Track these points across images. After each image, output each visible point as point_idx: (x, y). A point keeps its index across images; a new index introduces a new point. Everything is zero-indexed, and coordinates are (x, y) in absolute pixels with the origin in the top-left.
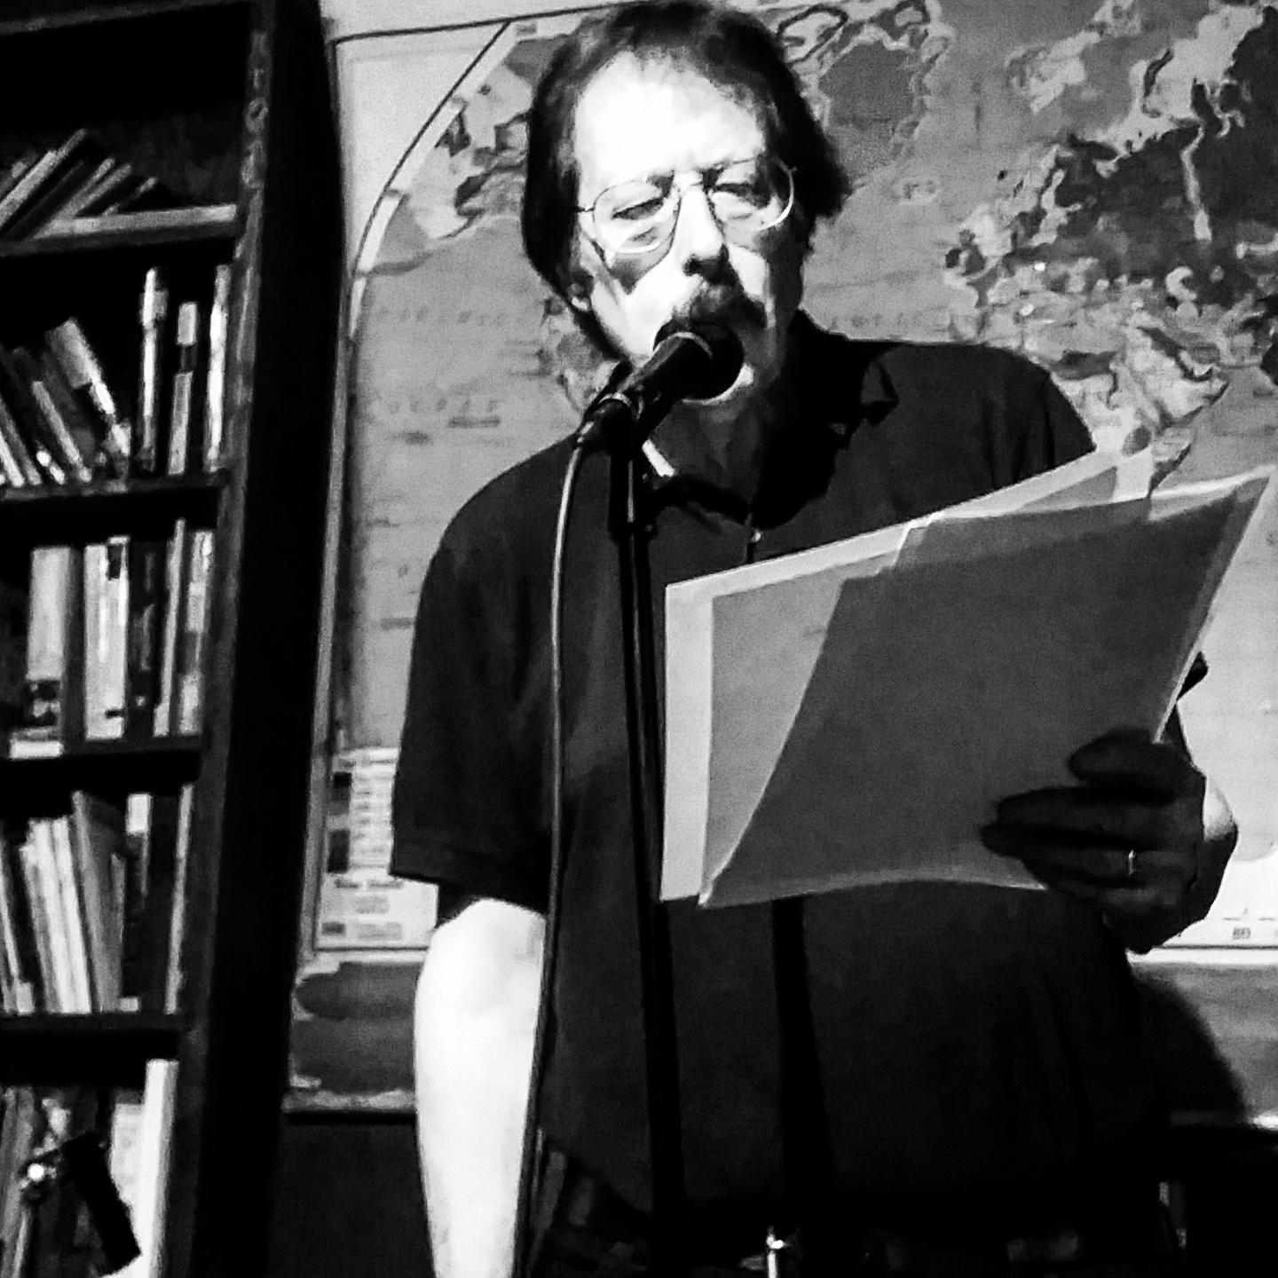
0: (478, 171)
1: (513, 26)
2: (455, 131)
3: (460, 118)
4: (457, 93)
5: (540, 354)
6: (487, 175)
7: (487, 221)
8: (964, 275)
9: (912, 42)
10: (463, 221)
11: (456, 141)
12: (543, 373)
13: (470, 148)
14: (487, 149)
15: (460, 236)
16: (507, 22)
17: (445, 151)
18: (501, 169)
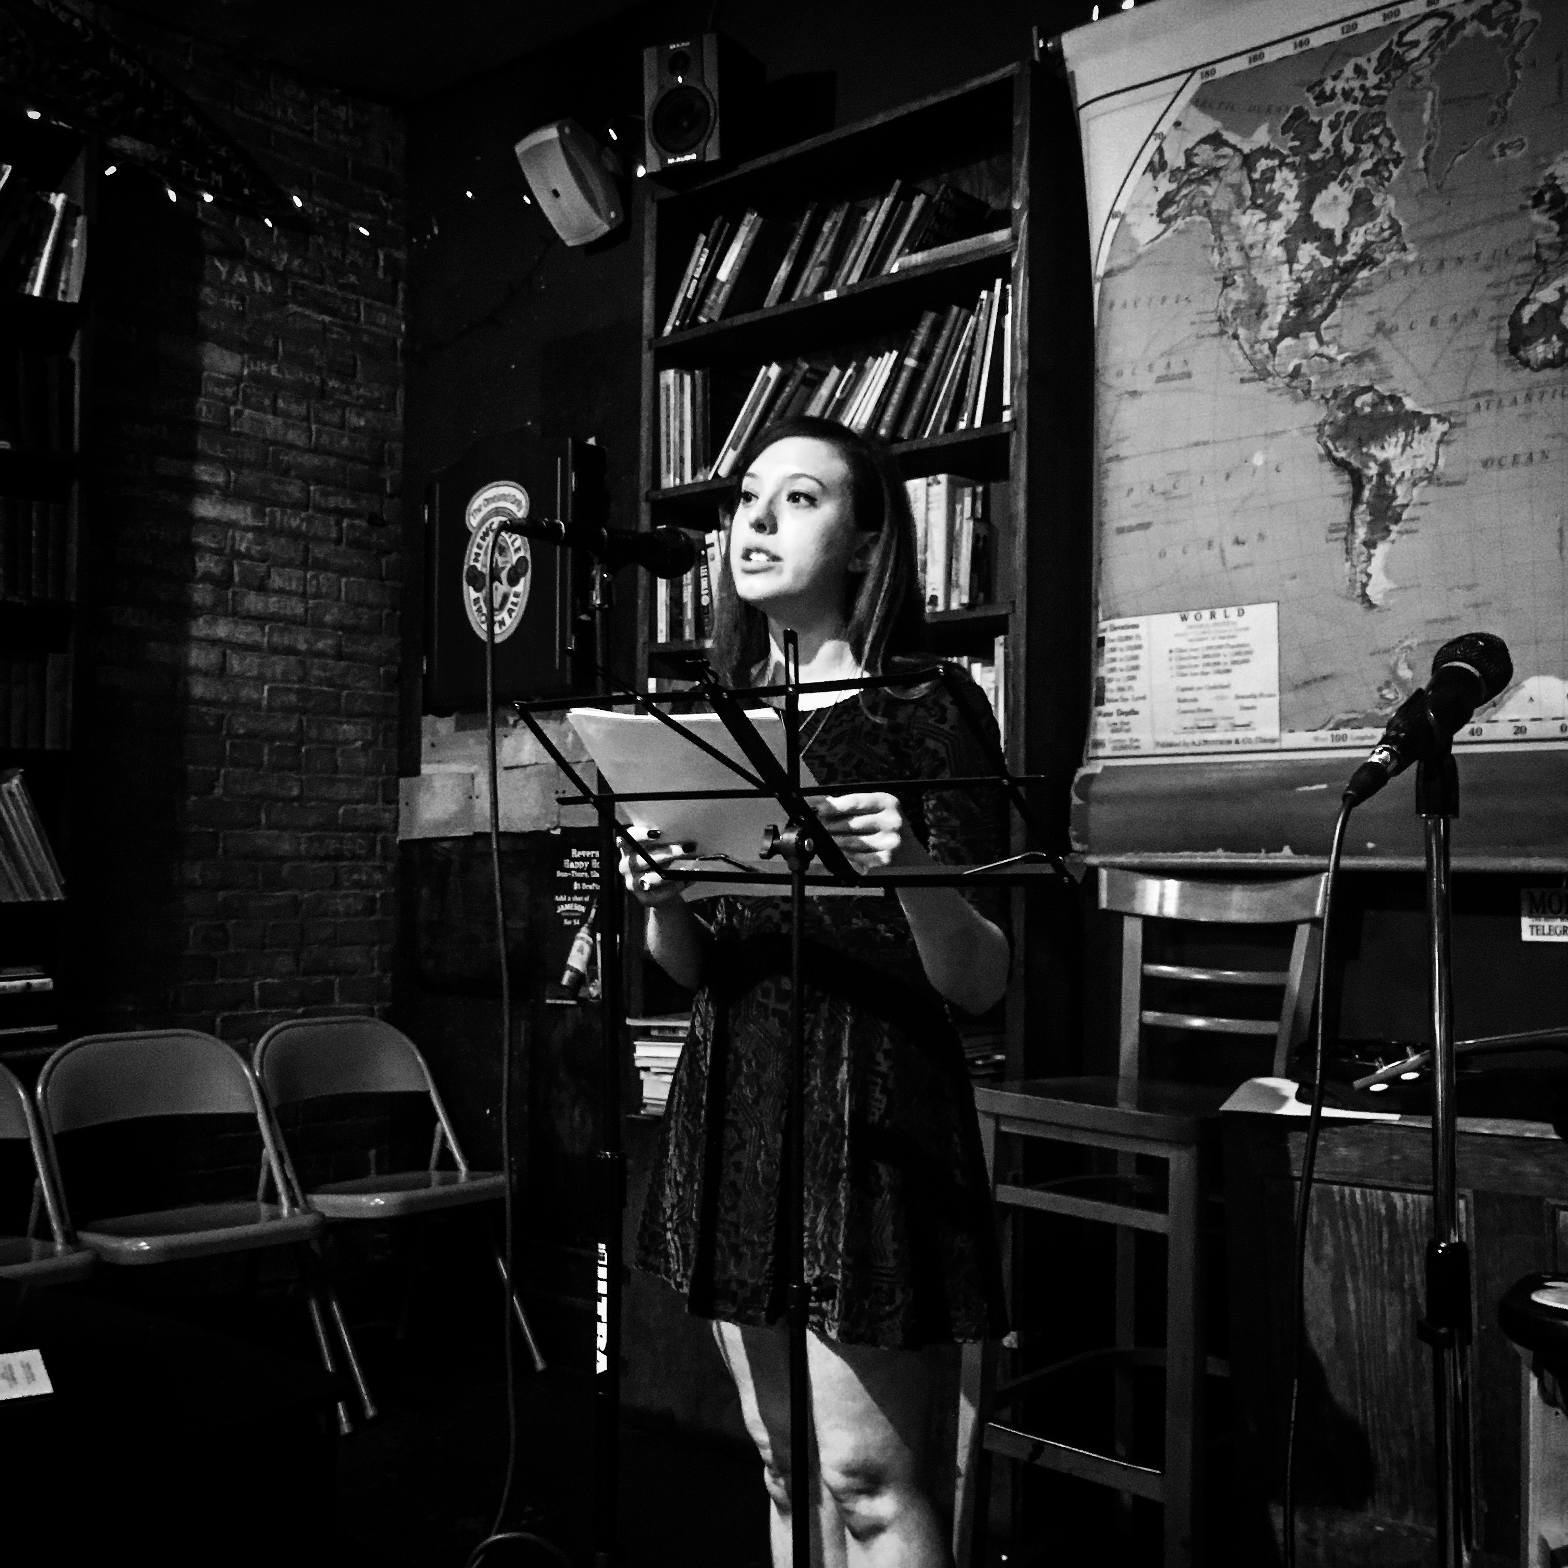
0: (1174, 186)
1: (1199, 72)
2: (1156, 159)
3: (1160, 150)
4: (1158, 131)
5: (1220, 319)
6: (1179, 190)
7: (1180, 223)
8: (1546, 211)
9: (1505, 29)
10: (1163, 226)
11: (1156, 167)
12: (1222, 333)
13: (1167, 171)
14: (1179, 169)
15: (1162, 238)
16: (1193, 70)
17: (1149, 176)
18: (1190, 182)
